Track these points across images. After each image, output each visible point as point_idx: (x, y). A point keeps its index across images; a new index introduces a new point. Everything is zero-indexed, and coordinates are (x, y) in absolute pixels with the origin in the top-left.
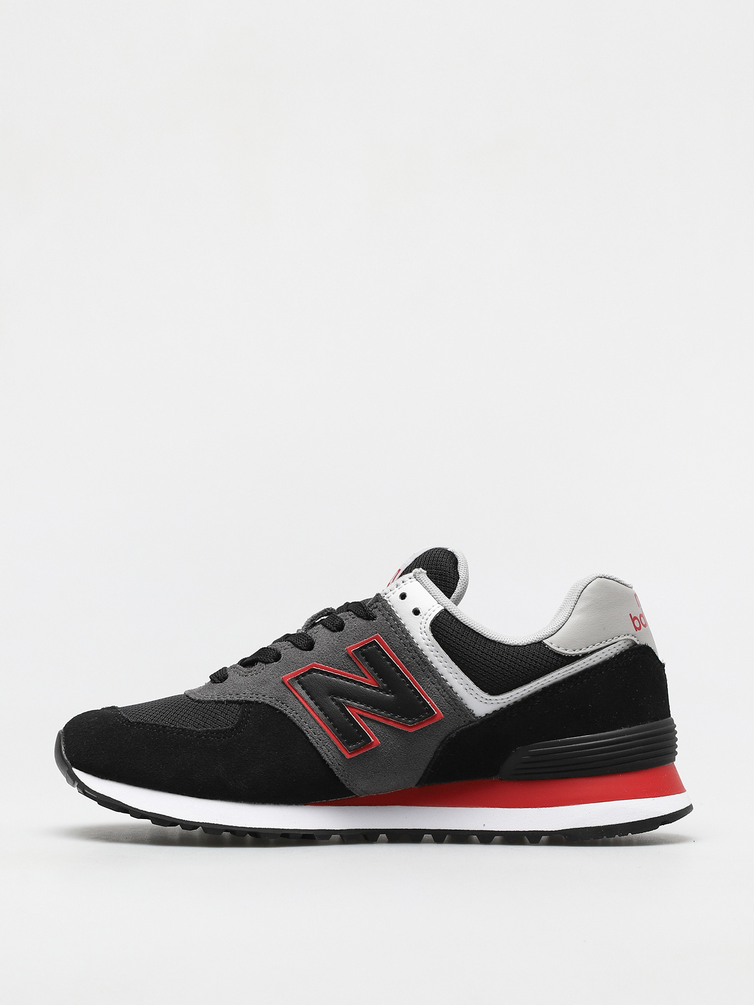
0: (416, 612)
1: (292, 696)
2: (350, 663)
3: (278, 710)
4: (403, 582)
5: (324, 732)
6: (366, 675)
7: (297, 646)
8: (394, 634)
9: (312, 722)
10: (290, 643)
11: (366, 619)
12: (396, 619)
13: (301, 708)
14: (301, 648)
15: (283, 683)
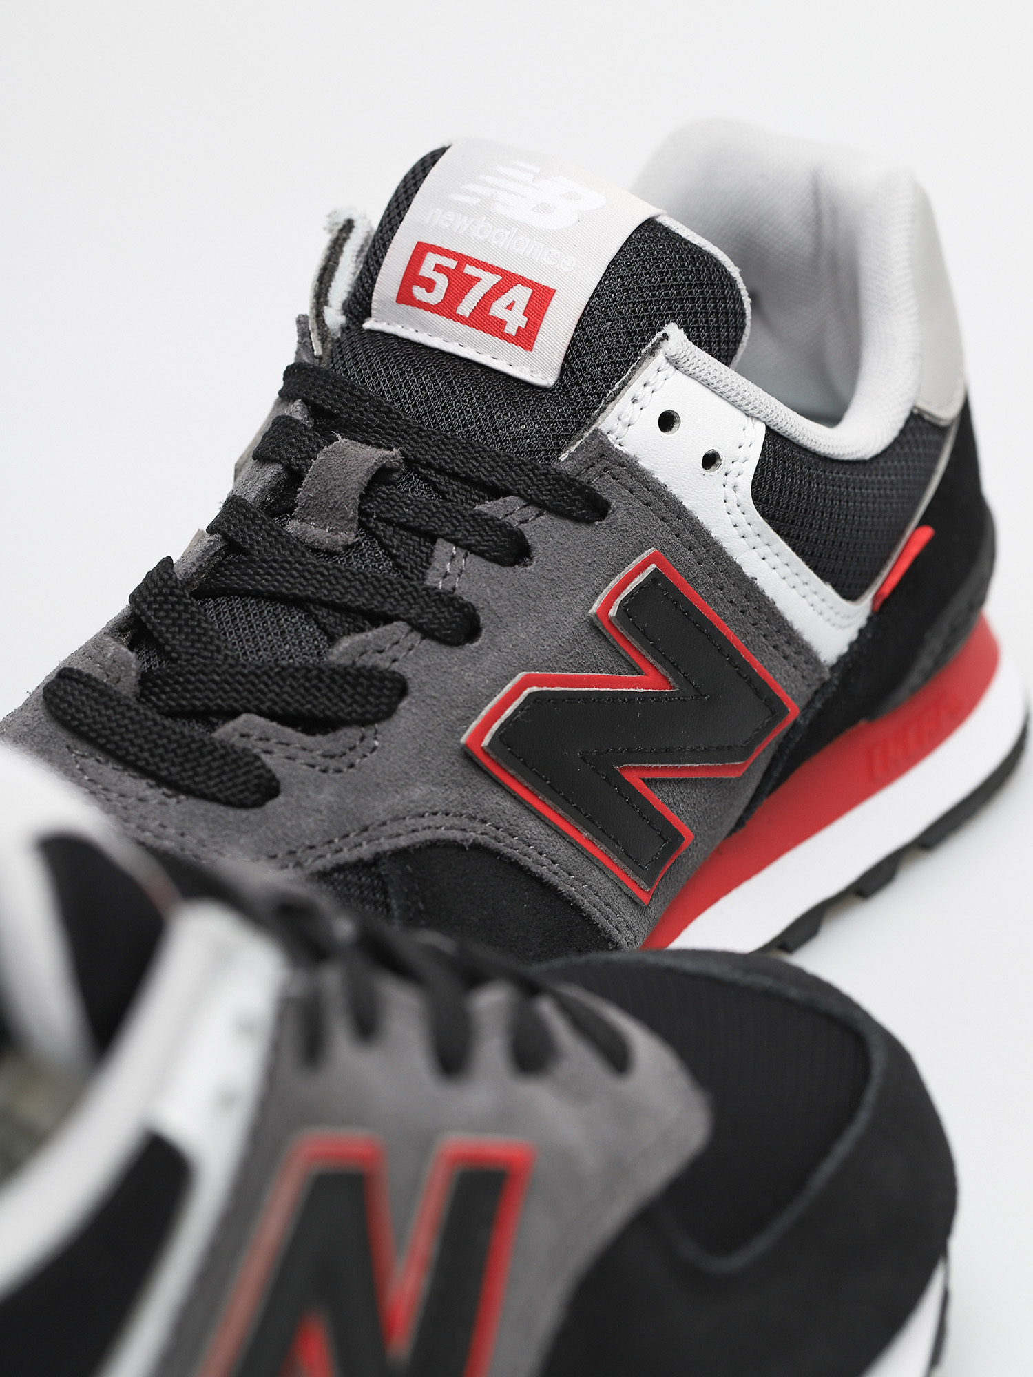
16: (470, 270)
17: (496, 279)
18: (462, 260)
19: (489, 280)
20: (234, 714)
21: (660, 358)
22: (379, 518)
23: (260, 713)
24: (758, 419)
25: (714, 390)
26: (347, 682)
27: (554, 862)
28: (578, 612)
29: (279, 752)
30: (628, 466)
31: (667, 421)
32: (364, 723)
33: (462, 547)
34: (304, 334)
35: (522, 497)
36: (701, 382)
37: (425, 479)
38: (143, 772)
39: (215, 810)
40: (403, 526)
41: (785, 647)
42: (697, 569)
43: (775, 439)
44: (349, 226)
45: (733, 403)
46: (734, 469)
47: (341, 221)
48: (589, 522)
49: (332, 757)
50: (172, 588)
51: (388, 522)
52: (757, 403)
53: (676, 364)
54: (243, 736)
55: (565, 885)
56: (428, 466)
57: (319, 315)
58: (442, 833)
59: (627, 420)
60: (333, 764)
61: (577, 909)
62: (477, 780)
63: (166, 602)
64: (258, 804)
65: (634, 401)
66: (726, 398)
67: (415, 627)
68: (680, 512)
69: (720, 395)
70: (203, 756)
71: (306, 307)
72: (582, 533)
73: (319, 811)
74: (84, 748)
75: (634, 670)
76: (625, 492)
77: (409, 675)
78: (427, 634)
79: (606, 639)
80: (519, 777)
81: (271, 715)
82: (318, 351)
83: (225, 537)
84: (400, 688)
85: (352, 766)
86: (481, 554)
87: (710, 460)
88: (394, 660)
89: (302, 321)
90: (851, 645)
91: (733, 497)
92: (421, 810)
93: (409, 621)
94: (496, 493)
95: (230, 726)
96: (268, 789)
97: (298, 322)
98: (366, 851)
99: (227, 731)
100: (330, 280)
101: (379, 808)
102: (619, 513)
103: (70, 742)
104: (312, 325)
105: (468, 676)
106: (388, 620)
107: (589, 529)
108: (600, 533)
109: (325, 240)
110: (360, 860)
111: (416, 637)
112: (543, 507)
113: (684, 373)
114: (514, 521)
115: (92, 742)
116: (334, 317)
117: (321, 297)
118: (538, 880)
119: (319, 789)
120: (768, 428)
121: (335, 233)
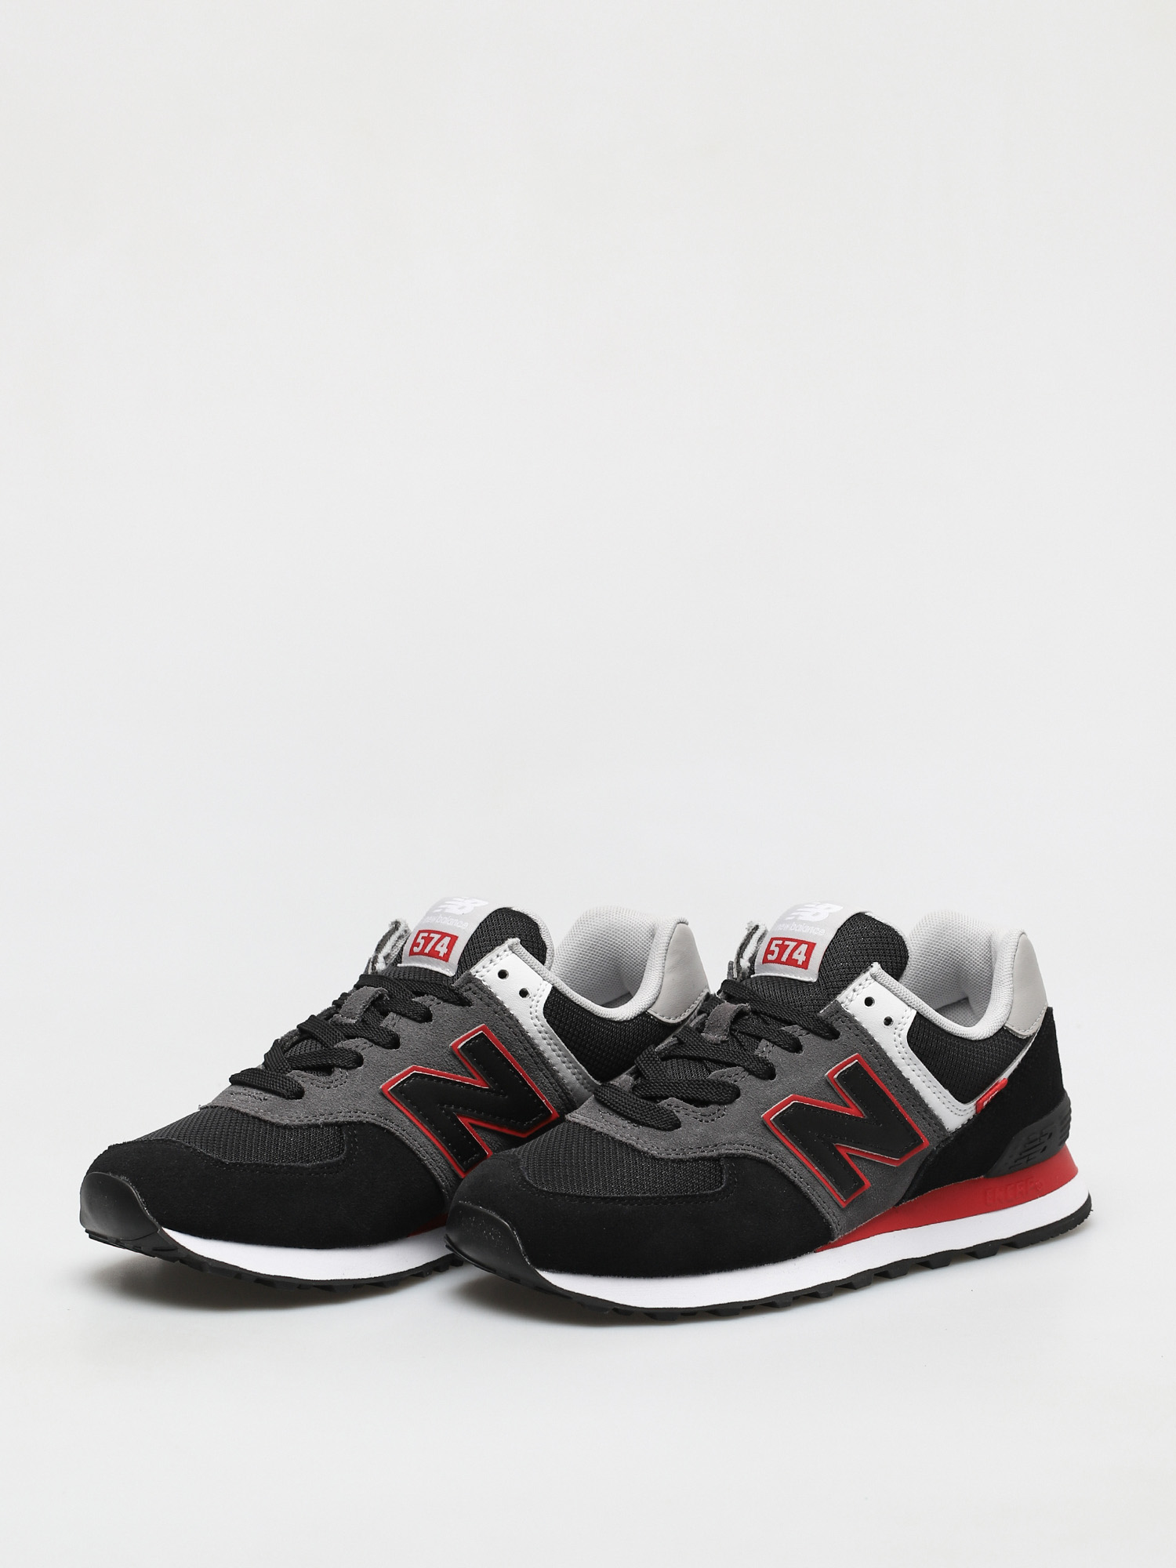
0: (524, 993)
1: (395, 1109)
2: (454, 1062)
3: (384, 1129)
4: (498, 956)
5: (437, 1149)
6: (474, 1074)
7: (377, 1044)
8: (501, 1022)
9: (424, 1140)
10: (365, 1040)
11: (459, 1005)
12: (499, 1004)
13: (408, 1123)
14: (384, 1046)
15: (382, 1094)
16: (787, 943)
17: (795, 944)
18: (784, 939)
19: (792, 944)
20: (667, 1098)
21: (868, 974)
22: (739, 1032)
23: (677, 1098)
24: (913, 1008)
25: (892, 992)
26: (714, 1086)
27: (801, 1178)
28: (821, 1075)
29: (682, 1112)
30: (850, 1018)
31: (869, 1002)
32: (720, 1104)
33: (772, 1042)
34: (731, 968)
35: (800, 1025)
36: (887, 988)
37: (763, 1019)
38: (627, 1118)
39: (652, 1131)
40: (748, 1035)
41: (923, 1113)
42: (879, 1068)
43: (919, 1017)
44: (757, 927)
45: (901, 999)
46: (900, 1026)
47: (754, 926)
48: (830, 1039)
49: (705, 1116)
50: (652, 1055)
51: (743, 1033)
52: (913, 1000)
53: (874, 977)
54: (668, 1105)
55: (805, 1188)
56: (765, 1014)
57: (738, 962)
58: (750, 1153)
59: (849, 998)
60: (704, 1118)
61: (809, 1200)
62: (768, 1135)
63: (649, 1060)
64: (670, 1130)
65: (854, 991)
66: (898, 997)
67: (746, 1069)
68: (871, 1040)
69: (895, 995)
70: (650, 1110)
71: (733, 959)
72: (826, 1043)
73: (697, 1135)
74: (606, 1110)
75: (846, 1106)
76: (847, 1029)
77: (740, 1087)
78: (751, 1073)
79: (833, 1089)
80: (787, 1137)
81: (682, 1099)
82: (735, 976)
83: (678, 1039)
84: (737, 1093)
85: (713, 1120)
86: (779, 1046)
87: (888, 1021)
88: (735, 1081)
89: (731, 964)
90: (963, 1125)
91: (899, 1039)
92: (742, 1142)
93: (744, 1067)
94: (790, 1023)
95: (663, 1102)
96: (677, 1124)
97: (729, 964)
98: (715, 1153)
99: (663, 1103)
100: (745, 948)
101: (724, 1138)
102: (843, 1038)
103: (600, 1108)
104: (735, 965)
105: (768, 1092)
106: (734, 1065)
107: (830, 1042)
108: (834, 1043)
109: (746, 933)
110: (712, 1157)
111: (746, 1074)
112: (809, 1031)
113: (879, 982)
114: (796, 1035)
115: (608, 1107)
116: (745, 963)
117: (740, 955)
118: (792, 1183)
119: (697, 1127)
120: (917, 1013)
121: (751, 930)
